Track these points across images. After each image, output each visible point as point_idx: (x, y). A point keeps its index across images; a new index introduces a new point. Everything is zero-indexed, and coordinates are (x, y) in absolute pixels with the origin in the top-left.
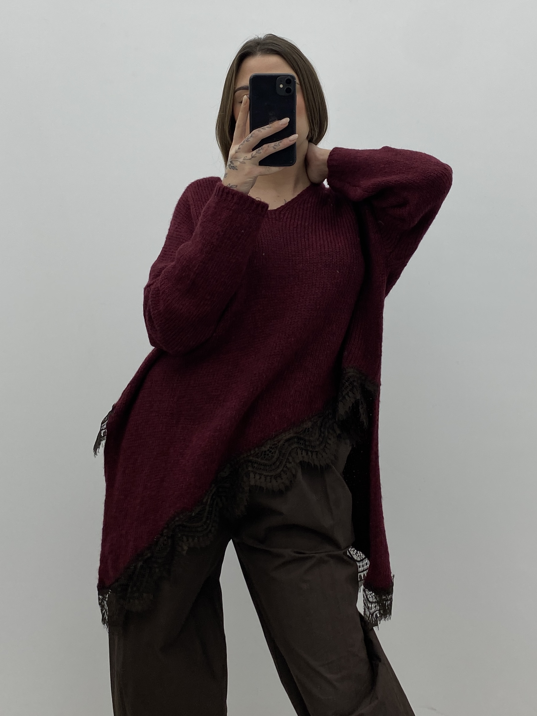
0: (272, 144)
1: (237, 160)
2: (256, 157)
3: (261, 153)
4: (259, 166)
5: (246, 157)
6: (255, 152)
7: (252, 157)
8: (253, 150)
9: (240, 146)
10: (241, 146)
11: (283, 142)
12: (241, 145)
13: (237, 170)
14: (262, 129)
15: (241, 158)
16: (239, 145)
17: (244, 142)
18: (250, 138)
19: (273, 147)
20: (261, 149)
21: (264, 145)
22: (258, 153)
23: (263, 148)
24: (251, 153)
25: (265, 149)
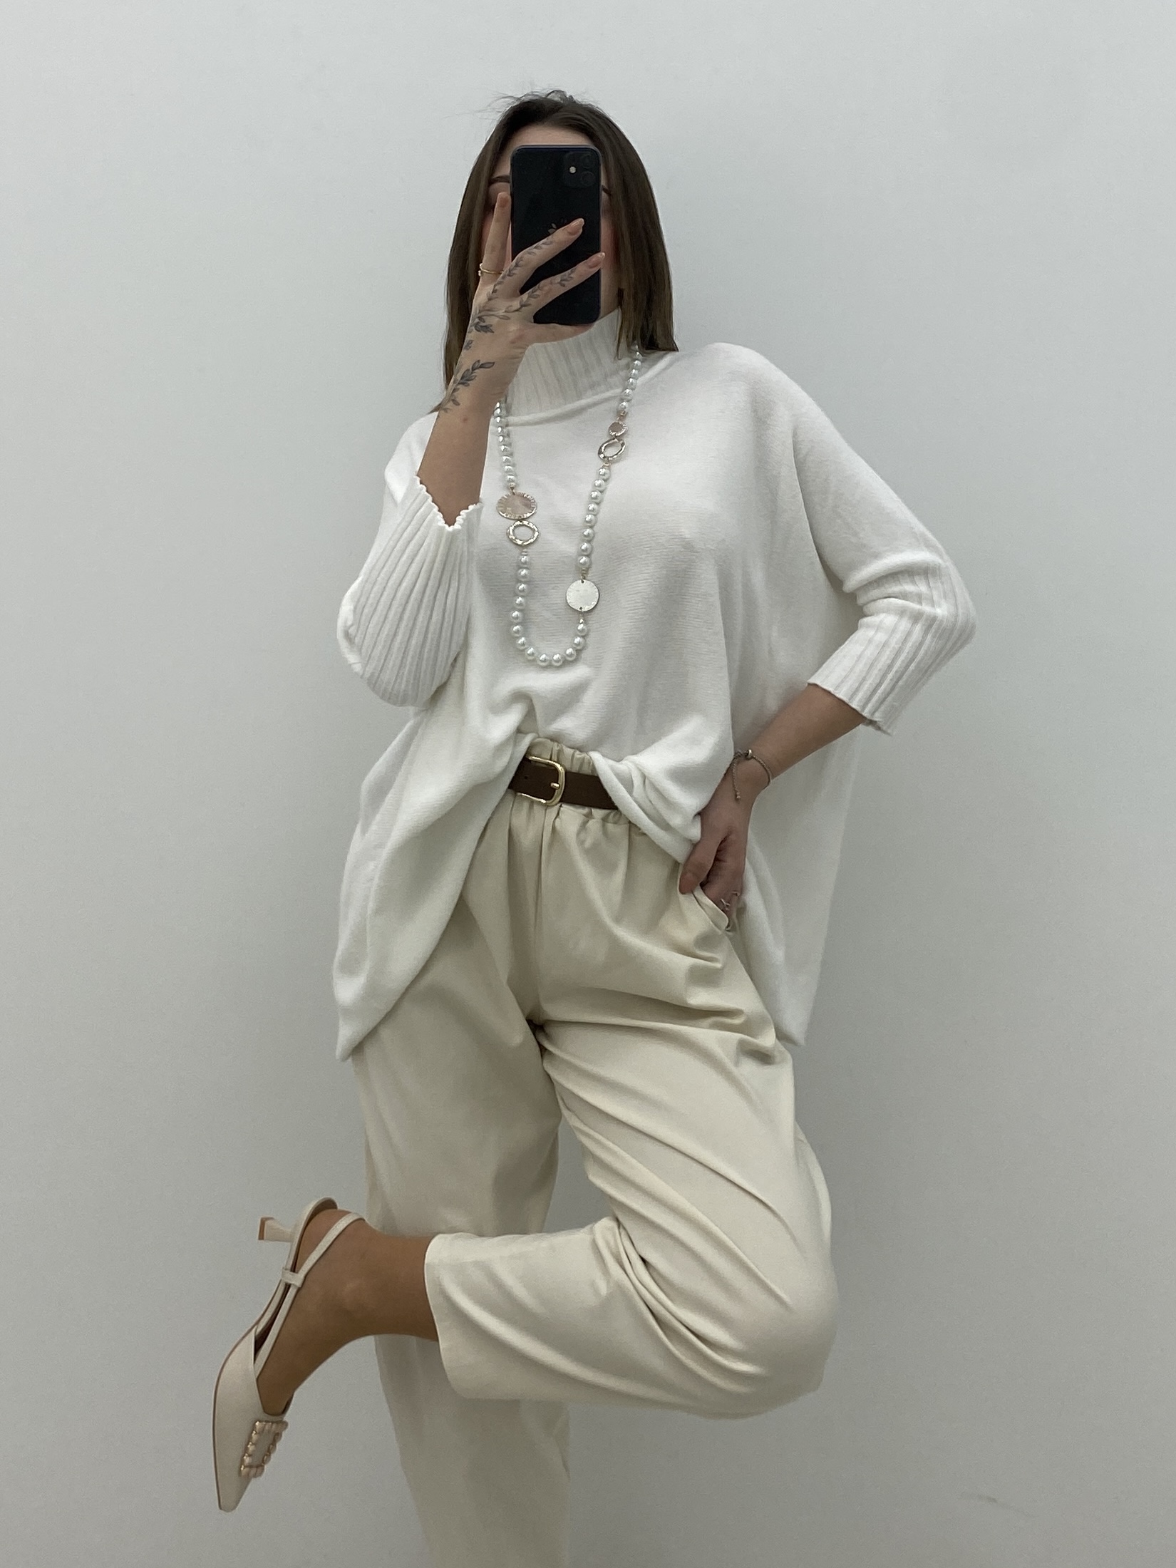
0: (558, 278)
1: (492, 313)
2: (530, 305)
3: (539, 296)
4: (535, 324)
5: (511, 306)
6: (525, 296)
7: (522, 306)
8: (523, 291)
9: (495, 286)
10: (497, 288)
11: (577, 271)
12: (500, 283)
13: (493, 332)
14: (535, 248)
15: (500, 309)
16: (493, 286)
17: (503, 278)
18: (513, 269)
19: (559, 283)
20: (539, 287)
21: (542, 282)
22: (535, 298)
23: (542, 287)
24: (521, 296)
25: (546, 288)
